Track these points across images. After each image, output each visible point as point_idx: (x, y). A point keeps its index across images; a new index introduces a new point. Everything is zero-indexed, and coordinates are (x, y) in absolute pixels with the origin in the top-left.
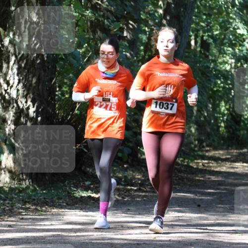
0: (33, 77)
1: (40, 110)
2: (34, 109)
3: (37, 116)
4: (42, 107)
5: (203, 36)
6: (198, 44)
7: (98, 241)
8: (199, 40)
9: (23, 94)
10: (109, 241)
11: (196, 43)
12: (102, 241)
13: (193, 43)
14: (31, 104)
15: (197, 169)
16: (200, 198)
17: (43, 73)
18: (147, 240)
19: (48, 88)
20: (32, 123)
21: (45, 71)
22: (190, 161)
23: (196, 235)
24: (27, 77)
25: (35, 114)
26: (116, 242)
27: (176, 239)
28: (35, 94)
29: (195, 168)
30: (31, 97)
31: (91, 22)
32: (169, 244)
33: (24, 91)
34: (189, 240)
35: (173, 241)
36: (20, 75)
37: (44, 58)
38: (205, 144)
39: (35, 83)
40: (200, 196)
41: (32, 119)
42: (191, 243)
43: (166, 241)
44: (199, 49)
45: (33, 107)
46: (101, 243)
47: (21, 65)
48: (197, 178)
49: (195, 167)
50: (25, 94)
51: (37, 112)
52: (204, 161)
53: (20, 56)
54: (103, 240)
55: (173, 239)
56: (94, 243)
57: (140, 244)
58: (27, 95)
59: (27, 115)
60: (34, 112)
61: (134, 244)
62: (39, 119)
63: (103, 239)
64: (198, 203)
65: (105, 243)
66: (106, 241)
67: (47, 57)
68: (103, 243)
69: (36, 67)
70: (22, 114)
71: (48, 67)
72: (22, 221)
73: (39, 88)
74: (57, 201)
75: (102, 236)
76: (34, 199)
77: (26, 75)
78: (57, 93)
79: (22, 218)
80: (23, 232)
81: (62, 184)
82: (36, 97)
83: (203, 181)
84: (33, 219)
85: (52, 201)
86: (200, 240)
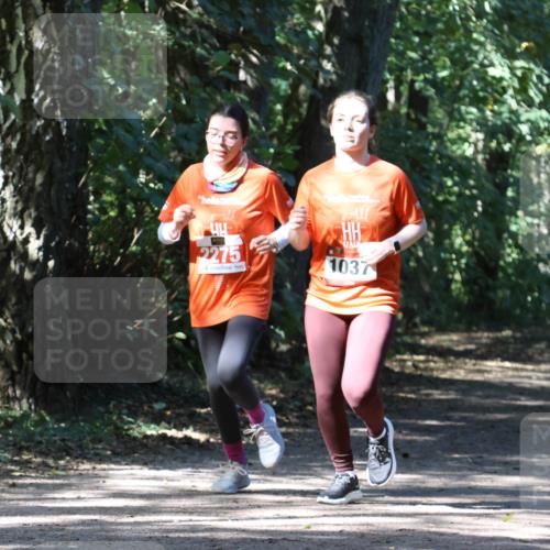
0: (36, 172)
1: (53, 244)
2: (40, 242)
3: (46, 259)
4: (57, 239)
5: (413, 82)
6: (404, 99)
7: (182, 535)
8: (404, 89)
9: (15, 208)
10: (206, 534)
11: (398, 96)
12: (192, 535)
13: (391, 96)
14: (32, 230)
15: (401, 374)
16: (409, 438)
17: (58, 164)
18: (291, 533)
19: (70, 197)
20: (34, 273)
21: (62, 159)
23: (400, 520)
24: (23, 173)
25: (41, 253)
26: (222, 535)
27: (354, 529)
28: (41, 209)
29: (398, 373)
30: (33, 215)
32: (340, 541)
33: (17, 202)
34: (384, 531)
35: (349, 534)
36: (7, 167)
37: (60, 131)
38: (417, 320)
39: (41, 185)
40: (407, 435)
41: (34, 265)
42: (389, 537)
43: (333, 533)
44: (404, 110)
45: (38, 238)
46: (189, 539)
47: (10, 145)
48: (402, 395)
49: (397, 370)
50: (19, 208)
51: (45, 248)
52: (416, 357)
53: (7, 124)
54: (193, 532)
55: (347, 529)
56: (172, 538)
57: (276, 540)
58: (22, 212)
59: (24, 255)
60: (39, 249)
61: (263, 541)
62: (51, 264)
63: (194, 529)
64: (403, 450)
65: (197, 538)
66: (201, 535)
67: (67, 127)
68: (193, 538)
69: (43, 149)
70: (12, 254)
71: (70, 150)
72: (12, 490)
73: (49, 195)
74: (91, 446)
75: (191, 523)
76: (40, 442)
77: (21, 167)
78: (90, 207)
79: (14, 485)
80: (15, 514)
81: (102, 409)
82: (43, 216)
83: (415, 400)
84: (38, 486)
85: (80, 447)
86: (409, 530)
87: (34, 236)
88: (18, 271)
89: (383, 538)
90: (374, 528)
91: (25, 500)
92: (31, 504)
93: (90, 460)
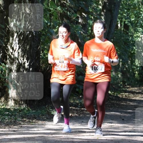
0: (27, 45)
2: (28, 64)
4: (32, 63)
5: (125, 22)
7: (65, 140)
8: (123, 24)
10: (71, 140)
11: (121, 25)
12: (67, 140)
13: (119, 25)
14: (26, 60)
16: (124, 115)
18: (93, 140)
19: (36, 52)
20: (27, 72)
21: (34, 42)
22: (118, 94)
24: (24, 46)
25: (28, 66)
26: (75, 140)
27: (110, 139)
28: (28, 55)
30: (26, 57)
31: (61, 13)
32: (106, 142)
33: (22, 53)
34: (118, 139)
35: (108, 140)
36: (19, 44)
37: (33, 34)
38: (126, 84)
39: (28, 49)
40: (124, 114)
41: (26, 69)
42: (119, 141)
43: (104, 140)
44: (123, 29)
45: (28, 62)
46: (67, 141)
47: (20, 38)
48: (122, 103)
49: (121, 97)
50: (23, 55)
52: (126, 94)
53: (20, 33)
55: (108, 139)
56: (62, 141)
57: (90, 142)
59: (24, 67)
60: (28, 65)
61: (86, 142)
62: (31, 69)
63: (68, 139)
64: (123, 118)
66: (70, 140)
67: (35, 34)
69: (29, 39)
70: (21, 67)
71: (36, 40)
72: (21, 128)
73: (30, 51)
74: (41, 117)
75: (67, 137)
77: (23, 44)
78: (41, 54)
81: (44, 107)
82: (29, 57)
83: (125, 105)
84: (28, 127)
85: (38, 117)
87: (26, 62)
88: (22, 71)
89: (117, 141)
90: (115, 139)
91: (24, 131)
92: (26, 132)
93: (41, 120)
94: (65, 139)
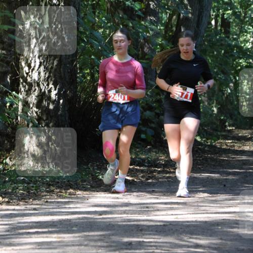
0: (54, 60)
1: (62, 92)
2: (56, 92)
3: (59, 99)
4: (64, 90)
5: (223, 14)
6: (219, 23)
8: (219, 19)
9: (45, 76)
10: (135, 223)
11: (216, 22)
13: (213, 22)
14: (53, 86)
15: (220, 148)
16: (225, 178)
18: (173, 222)
19: (69, 71)
20: (54, 106)
22: (213, 141)
24: (48, 60)
25: (57, 97)
26: (142, 223)
27: (202, 219)
28: (56, 77)
30: (53, 79)
31: (111, 3)
32: (196, 225)
33: (45, 74)
34: (216, 220)
35: (200, 222)
36: (41, 58)
38: (227, 124)
39: (56, 65)
40: (224, 176)
41: (54, 102)
42: (218, 223)
43: (192, 221)
44: (219, 28)
45: (55, 90)
46: (127, 225)
48: (221, 158)
50: (47, 76)
51: (58, 94)
52: (227, 141)
55: (199, 220)
58: (48, 78)
59: (49, 98)
60: (56, 95)
62: (61, 101)
66: (132, 223)
70: (44, 97)
72: (46, 204)
73: (60, 71)
74: (81, 183)
75: (128, 218)
76: (58, 182)
77: (47, 57)
78: (78, 75)
79: (47, 202)
80: (48, 215)
81: (85, 167)
82: (57, 80)
83: (227, 160)
84: (58, 202)
85: (76, 184)
86: (227, 220)
87: (53, 89)
88: (46, 105)
89: (215, 223)
90: (211, 219)
91: (53, 208)
92: (55, 210)
93: (80, 190)
94: (125, 221)
